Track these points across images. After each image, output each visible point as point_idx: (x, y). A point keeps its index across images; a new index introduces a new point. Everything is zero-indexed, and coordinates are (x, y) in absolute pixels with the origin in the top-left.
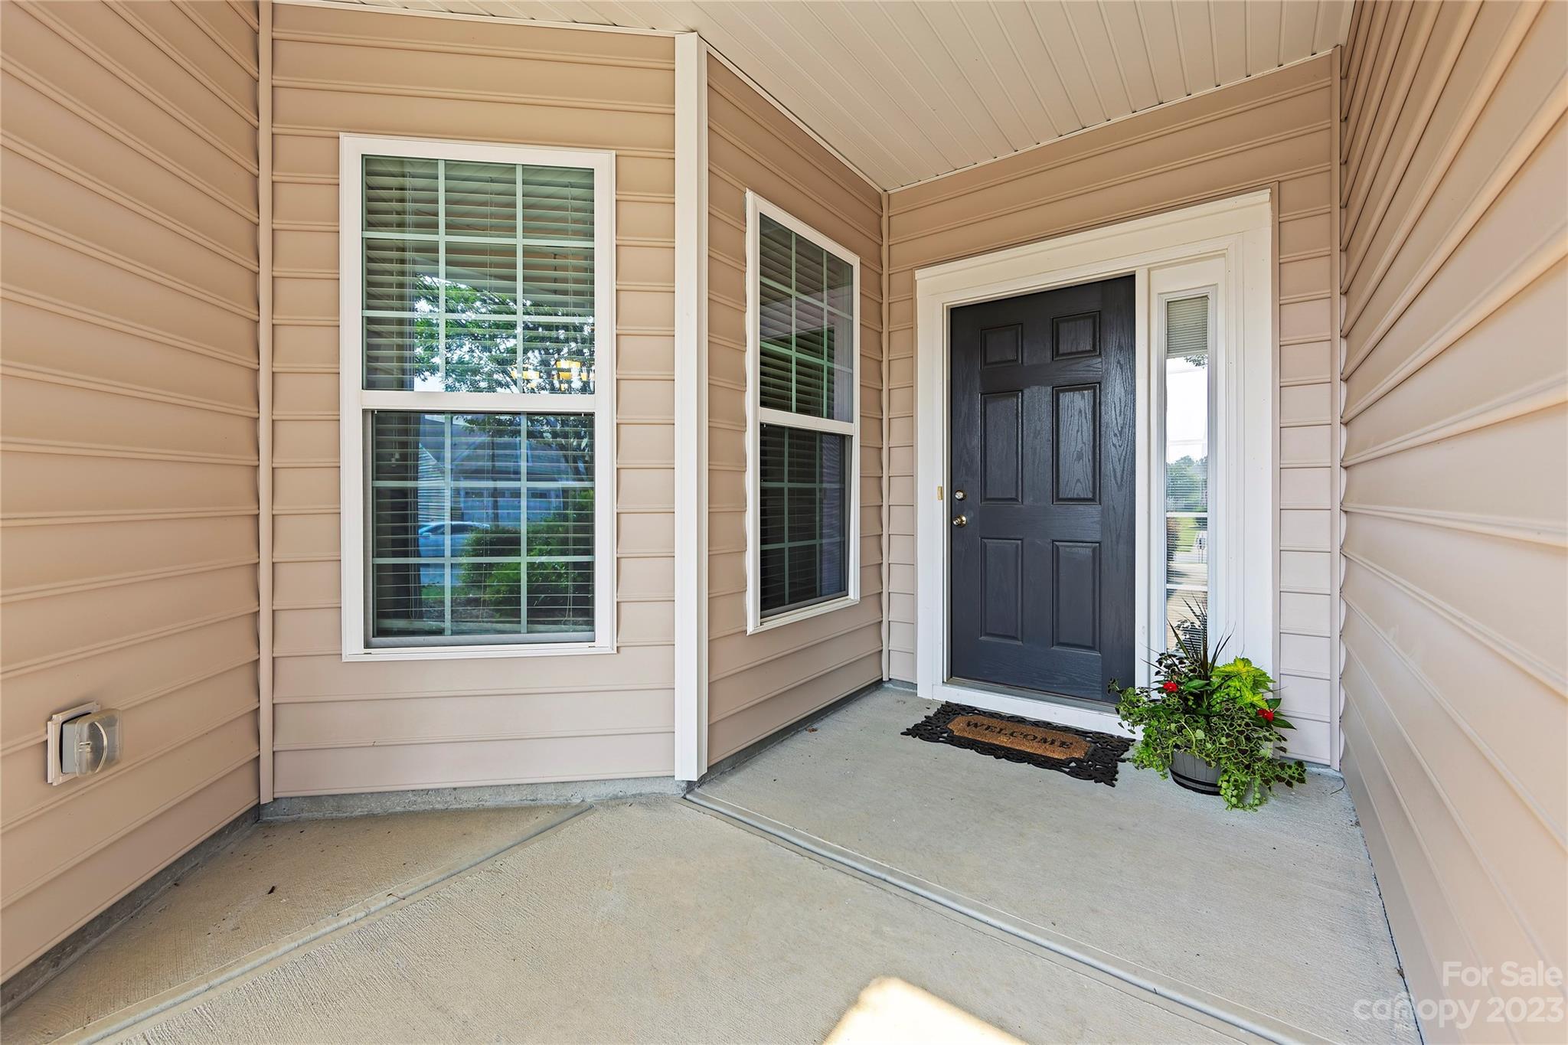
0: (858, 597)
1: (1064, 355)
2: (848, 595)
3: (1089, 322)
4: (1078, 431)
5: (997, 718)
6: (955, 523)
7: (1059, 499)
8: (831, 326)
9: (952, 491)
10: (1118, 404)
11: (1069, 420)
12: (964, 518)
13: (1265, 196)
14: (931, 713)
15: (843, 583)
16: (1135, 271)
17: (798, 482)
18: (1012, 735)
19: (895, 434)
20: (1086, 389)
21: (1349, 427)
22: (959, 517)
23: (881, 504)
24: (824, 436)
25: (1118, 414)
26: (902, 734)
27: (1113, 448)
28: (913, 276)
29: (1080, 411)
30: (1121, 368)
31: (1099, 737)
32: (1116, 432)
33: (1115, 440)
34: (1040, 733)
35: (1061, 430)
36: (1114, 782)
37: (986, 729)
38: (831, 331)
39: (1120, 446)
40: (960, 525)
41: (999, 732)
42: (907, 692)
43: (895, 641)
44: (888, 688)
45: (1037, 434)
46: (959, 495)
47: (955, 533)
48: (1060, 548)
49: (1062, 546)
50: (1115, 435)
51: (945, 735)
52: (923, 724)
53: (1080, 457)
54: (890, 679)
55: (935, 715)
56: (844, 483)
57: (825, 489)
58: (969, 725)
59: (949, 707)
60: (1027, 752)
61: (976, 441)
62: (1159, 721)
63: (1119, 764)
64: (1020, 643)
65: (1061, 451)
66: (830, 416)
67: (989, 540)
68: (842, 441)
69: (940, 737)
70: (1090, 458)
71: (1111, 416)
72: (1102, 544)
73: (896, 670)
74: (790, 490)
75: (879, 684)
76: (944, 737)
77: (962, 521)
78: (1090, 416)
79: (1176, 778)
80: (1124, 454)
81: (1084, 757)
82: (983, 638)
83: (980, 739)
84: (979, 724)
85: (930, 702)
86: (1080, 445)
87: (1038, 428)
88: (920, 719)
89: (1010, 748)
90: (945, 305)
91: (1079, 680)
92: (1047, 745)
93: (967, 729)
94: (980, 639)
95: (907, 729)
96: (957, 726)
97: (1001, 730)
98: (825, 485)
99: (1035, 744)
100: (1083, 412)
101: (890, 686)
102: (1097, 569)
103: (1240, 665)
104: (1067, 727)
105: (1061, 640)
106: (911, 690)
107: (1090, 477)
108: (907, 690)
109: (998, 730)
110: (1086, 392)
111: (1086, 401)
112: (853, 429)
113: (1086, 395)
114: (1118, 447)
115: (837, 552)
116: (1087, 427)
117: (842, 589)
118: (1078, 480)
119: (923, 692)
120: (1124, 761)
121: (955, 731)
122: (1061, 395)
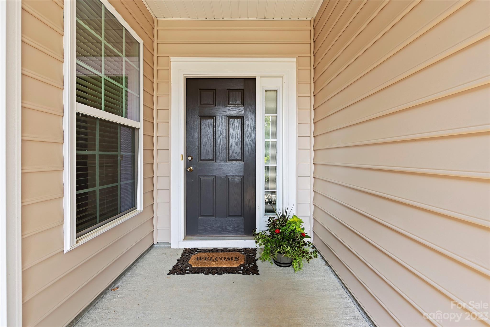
0: (142, 209)
1: (231, 104)
2: (136, 209)
3: (240, 93)
4: (236, 134)
5: (207, 252)
6: (188, 170)
7: (229, 160)
8: (127, 75)
9: (187, 157)
10: (249, 125)
11: (233, 129)
12: (191, 168)
13: (294, 59)
14: (179, 257)
15: (133, 203)
16: (256, 77)
17: (105, 151)
18: (216, 259)
19: (160, 131)
20: (239, 118)
21: (315, 137)
22: (190, 168)
23: (153, 162)
24: (122, 128)
25: (250, 129)
26: (167, 274)
27: (248, 141)
28: (169, 60)
29: (237, 127)
30: (251, 112)
31: (246, 250)
32: (249, 135)
33: (248, 138)
34: (225, 255)
35: (230, 133)
36: (258, 272)
37: (205, 259)
38: (126, 78)
39: (250, 141)
40: (190, 171)
41: (211, 260)
42: (166, 247)
43: (160, 226)
44: (156, 247)
45: (221, 134)
46: (190, 158)
47: (188, 174)
48: (230, 179)
49: (230, 178)
50: (249, 136)
51: (188, 268)
52: (177, 265)
53: (237, 144)
54: (157, 243)
55: (181, 258)
56: (134, 152)
57: (122, 155)
58: (197, 260)
59: (186, 251)
60: (223, 267)
61: (197, 136)
62: (271, 243)
63: (256, 261)
64: (214, 218)
65: (230, 142)
66: (126, 117)
67: (202, 177)
68: (134, 130)
69: (186, 271)
70: (240, 144)
71: (248, 129)
72: (244, 177)
73: (160, 238)
74: (100, 155)
75: (152, 246)
76: (188, 270)
77: (191, 169)
78: (240, 129)
79: (275, 262)
80: (251, 143)
81: (245, 263)
82: (200, 218)
83: (204, 266)
84: (202, 258)
85: (177, 250)
86: (237, 139)
87: (222, 132)
88: (175, 262)
89: (217, 267)
90: (184, 76)
91: (236, 229)
92: (230, 261)
93: (197, 262)
94: (198, 218)
95: (170, 271)
96: (193, 262)
97: (211, 258)
98: (122, 153)
99: (226, 262)
100: (238, 127)
101: (158, 245)
102: (243, 186)
103: (295, 218)
104: (234, 249)
105: (230, 214)
106: (168, 246)
107: (240, 152)
108: (166, 246)
109: (210, 258)
110: (239, 119)
111: (239, 123)
112: (140, 125)
113: (239, 121)
114: (249, 141)
115: (129, 188)
116: (239, 133)
117: (133, 206)
118: (236, 153)
119: (173, 246)
120: (257, 260)
121: (193, 265)
122: (230, 119)
